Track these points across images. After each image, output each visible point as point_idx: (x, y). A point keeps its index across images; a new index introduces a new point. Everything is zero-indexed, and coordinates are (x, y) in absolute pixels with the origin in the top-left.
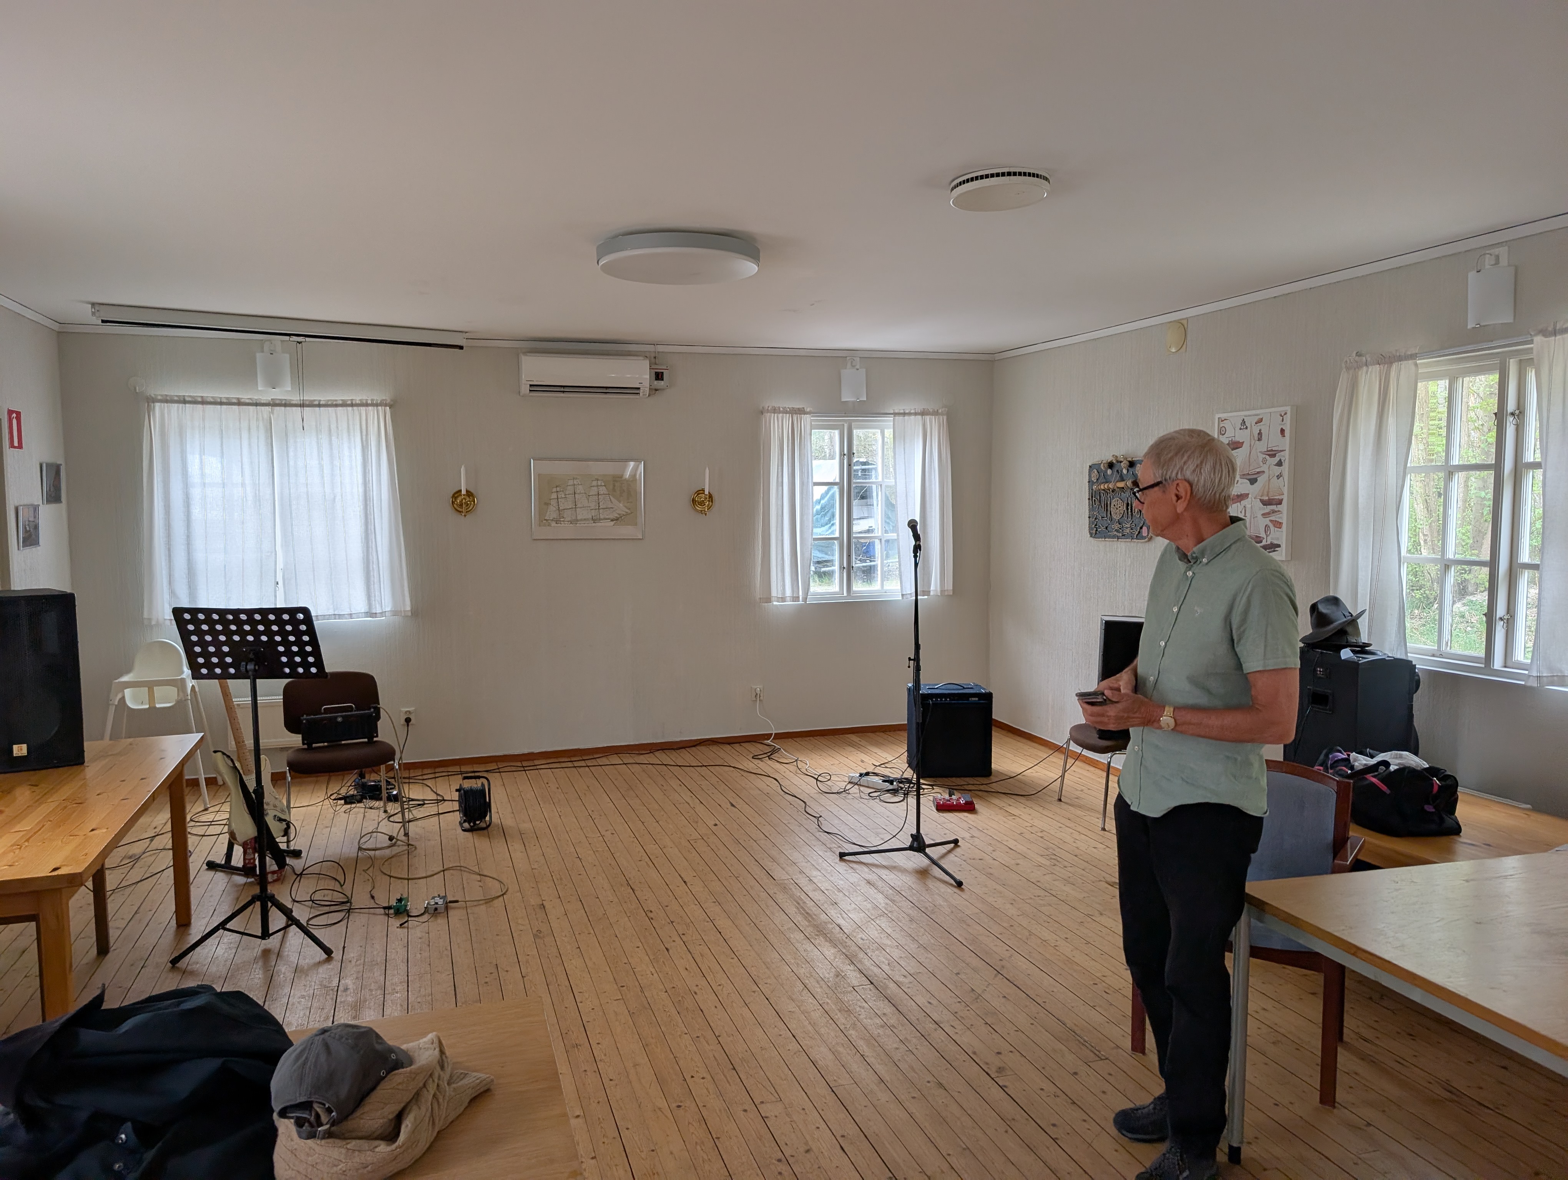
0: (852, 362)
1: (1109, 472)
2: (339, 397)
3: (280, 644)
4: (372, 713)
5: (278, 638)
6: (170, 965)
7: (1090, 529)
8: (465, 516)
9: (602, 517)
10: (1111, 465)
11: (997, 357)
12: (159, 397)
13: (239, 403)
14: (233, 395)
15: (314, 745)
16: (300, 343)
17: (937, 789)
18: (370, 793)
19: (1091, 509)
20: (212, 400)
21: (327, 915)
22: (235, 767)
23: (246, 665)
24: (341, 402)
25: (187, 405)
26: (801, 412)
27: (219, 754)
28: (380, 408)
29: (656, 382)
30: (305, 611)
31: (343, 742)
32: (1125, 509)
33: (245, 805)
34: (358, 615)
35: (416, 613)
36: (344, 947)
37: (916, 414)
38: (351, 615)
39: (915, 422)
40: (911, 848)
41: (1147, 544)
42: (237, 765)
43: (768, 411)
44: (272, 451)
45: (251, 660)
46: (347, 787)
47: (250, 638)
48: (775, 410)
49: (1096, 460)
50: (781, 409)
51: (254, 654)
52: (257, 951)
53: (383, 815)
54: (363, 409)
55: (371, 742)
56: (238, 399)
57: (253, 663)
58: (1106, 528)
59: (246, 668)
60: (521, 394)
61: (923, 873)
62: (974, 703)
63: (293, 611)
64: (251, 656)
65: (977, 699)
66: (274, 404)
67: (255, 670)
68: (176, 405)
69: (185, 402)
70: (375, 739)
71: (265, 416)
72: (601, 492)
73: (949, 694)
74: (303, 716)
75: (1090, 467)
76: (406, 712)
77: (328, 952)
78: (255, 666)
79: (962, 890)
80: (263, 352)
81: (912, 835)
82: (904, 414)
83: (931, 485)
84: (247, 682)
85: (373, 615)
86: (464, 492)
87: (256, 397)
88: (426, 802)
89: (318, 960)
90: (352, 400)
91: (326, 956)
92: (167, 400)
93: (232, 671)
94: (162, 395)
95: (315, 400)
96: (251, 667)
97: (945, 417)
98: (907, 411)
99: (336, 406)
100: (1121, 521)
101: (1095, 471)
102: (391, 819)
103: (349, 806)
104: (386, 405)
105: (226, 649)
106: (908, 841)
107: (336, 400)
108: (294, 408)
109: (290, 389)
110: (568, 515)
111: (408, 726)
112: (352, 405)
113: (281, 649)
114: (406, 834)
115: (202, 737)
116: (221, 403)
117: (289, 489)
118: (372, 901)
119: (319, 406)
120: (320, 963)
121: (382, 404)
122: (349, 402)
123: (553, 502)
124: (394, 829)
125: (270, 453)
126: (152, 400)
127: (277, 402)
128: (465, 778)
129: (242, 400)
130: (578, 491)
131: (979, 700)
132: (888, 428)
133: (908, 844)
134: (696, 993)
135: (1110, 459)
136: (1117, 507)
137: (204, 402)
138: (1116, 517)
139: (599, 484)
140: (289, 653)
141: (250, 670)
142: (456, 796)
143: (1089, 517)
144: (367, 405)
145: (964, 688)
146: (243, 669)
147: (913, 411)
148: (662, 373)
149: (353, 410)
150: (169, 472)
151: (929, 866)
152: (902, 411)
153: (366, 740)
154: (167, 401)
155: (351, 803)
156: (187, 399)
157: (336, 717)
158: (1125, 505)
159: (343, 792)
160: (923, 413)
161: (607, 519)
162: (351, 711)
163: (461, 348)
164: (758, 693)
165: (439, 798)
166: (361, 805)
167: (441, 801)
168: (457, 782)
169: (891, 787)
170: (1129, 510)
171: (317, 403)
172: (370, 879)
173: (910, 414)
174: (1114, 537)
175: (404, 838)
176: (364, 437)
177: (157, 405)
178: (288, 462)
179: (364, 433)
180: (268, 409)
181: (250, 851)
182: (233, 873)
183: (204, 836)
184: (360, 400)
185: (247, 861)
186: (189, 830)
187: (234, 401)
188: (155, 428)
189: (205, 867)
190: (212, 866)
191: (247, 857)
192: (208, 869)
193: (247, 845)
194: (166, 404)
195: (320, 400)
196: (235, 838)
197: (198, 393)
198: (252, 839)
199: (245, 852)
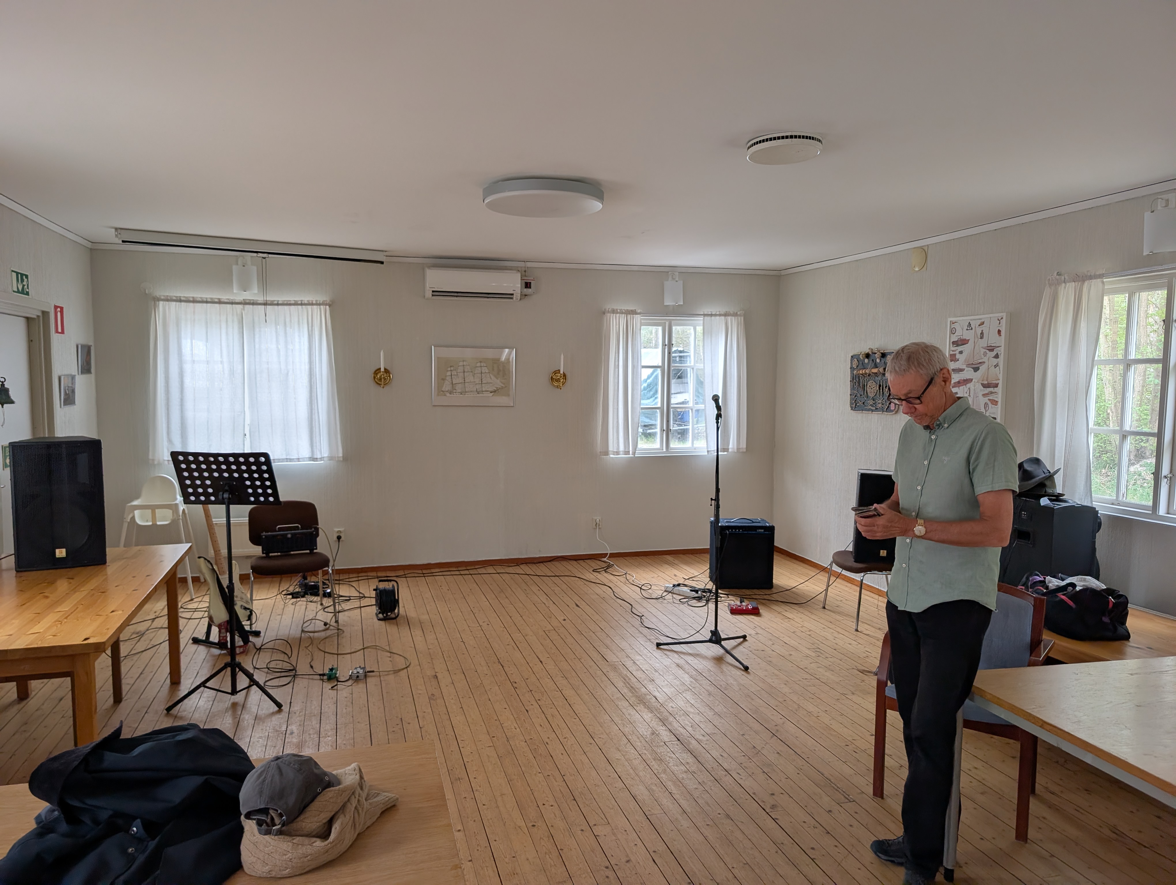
0: (672, 276)
1: (866, 361)
2: (292, 298)
3: (247, 479)
4: (313, 531)
5: (246, 475)
6: (165, 712)
7: (851, 404)
8: (383, 387)
9: (484, 389)
10: (868, 356)
11: (783, 273)
12: (162, 297)
13: (220, 302)
14: (216, 296)
15: (271, 554)
16: (264, 258)
17: (731, 597)
18: (311, 590)
19: (852, 388)
20: (200, 300)
21: (278, 679)
22: (213, 570)
23: (223, 494)
24: (293, 302)
25: (183, 303)
26: (634, 312)
27: (202, 559)
28: (322, 307)
29: (525, 290)
30: (266, 455)
31: (292, 553)
32: (878, 389)
33: (220, 597)
34: (304, 459)
35: (346, 458)
36: (291, 703)
37: (720, 315)
38: (298, 460)
39: (720, 321)
40: (710, 641)
41: (894, 416)
42: (215, 567)
43: (608, 312)
44: (243, 338)
45: (226, 491)
46: (294, 587)
47: (226, 475)
48: (614, 312)
49: (856, 352)
50: (619, 311)
52: (228, 704)
53: (320, 607)
54: (309, 307)
55: (312, 553)
56: (219, 299)
57: (228, 493)
58: (864, 403)
59: (223, 497)
60: (426, 298)
61: (719, 660)
62: (760, 534)
63: (257, 455)
64: (227, 488)
65: (763, 531)
66: (245, 303)
67: (229, 498)
68: (174, 303)
69: (180, 301)
70: (315, 551)
71: (239, 312)
72: (483, 371)
73: (741, 526)
74: (262, 533)
75: (852, 357)
76: (338, 532)
77: (279, 705)
78: (229, 495)
79: (748, 673)
80: (237, 264)
81: (711, 631)
82: (711, 315)
83: (730, 369)
84: (224, 507)
85: (315, 459)
86: (382, 370)
87: (232, 298)
88: (351, 598)
89: (271, 711)
90: (302, 301)
91: (278, 709)
92: (168, 299)
93: (213, 498)
94: (164, 296)
95: (274, 301)
96: (226, 495)
97: (742, 318)
98: (714, 313)
99: (290, 305)
100: (875, 398)
101: (856, 360)
102: (326, 610)
103: (295, 600)
104: (326, 305)
105: (208, 482)
106: (708, 636)
107: (290, 301)
108: (260, 306)
109: (256, 292)
110: (459, 388)
111: (339, 541)
112: (302, 304)
113: (248, 483)
114: (337, 622)
115: (190, 547)
116: (207, 302)
117: (255, 366)
118: (311, 669)
119: (278, 304)
120: (273, 714)
121: (324, 304)
122: (300, 302)
123: (448, 378)
124: (328, 617)
125: (241, 339)
126: (156, 299)
127: (247, 301)
128: (380, 581)
129: (222, 300)
130: (466, 370)
131: (764, 531)
132: (699, 326)
133: (708, 638)
134: (547, 743)
135: (867, 351)
136: (872, 388)
137: (194, 301)
138: (871, 395)
139: (482, 365)
140: (254, 487)
141: (226, 498)
142: (373, 594)
143: (851, 395)
144: (312, 304)
145: (753, 522)
146: (220, 497)
147: (718, 313)
148: (530, 283)
149: (302, 308)
150: (168, 352)
151: (724, 654)
152: (710, 313)
153: (308, 551)
155: (297, 598)
156: (182, 299)
157: (287, 534)
158: (878, 386)
159: (291, 589)
160: (726, 315)
161: (488, 391)
162: (298, 529)
163: (382, 263)
164: (598, 522)
165: (361, 595)
166: (304, 599)
167: (362, 597)
168: (374, 584)
169: (696, 595)
170: (881, 390)
171: (276, 302)
172: (310, 653)
173: (715, 315)
174: (869, 410)
175: (335, 624)
176: (310, 328)
177: (161, 303)
178: (255, 346)
179: (310, 325)
180: (241, 306)
181: (223, 631)
182: (210, 647)
183: (190, 619)
184: (308, 301)
185: (221, 638)
186: (180, 614)
187: (216, 300)
188: (159, 320)
189: (191, 641)
190: (196, 641)
191: (221, 635)
192: (193, 643)
193: (222, 626)
194: (167, 303)
195: (278, 301)
196: (213, 621)
197: (190, 294)
198: (225, 622)
199: (220, 632)
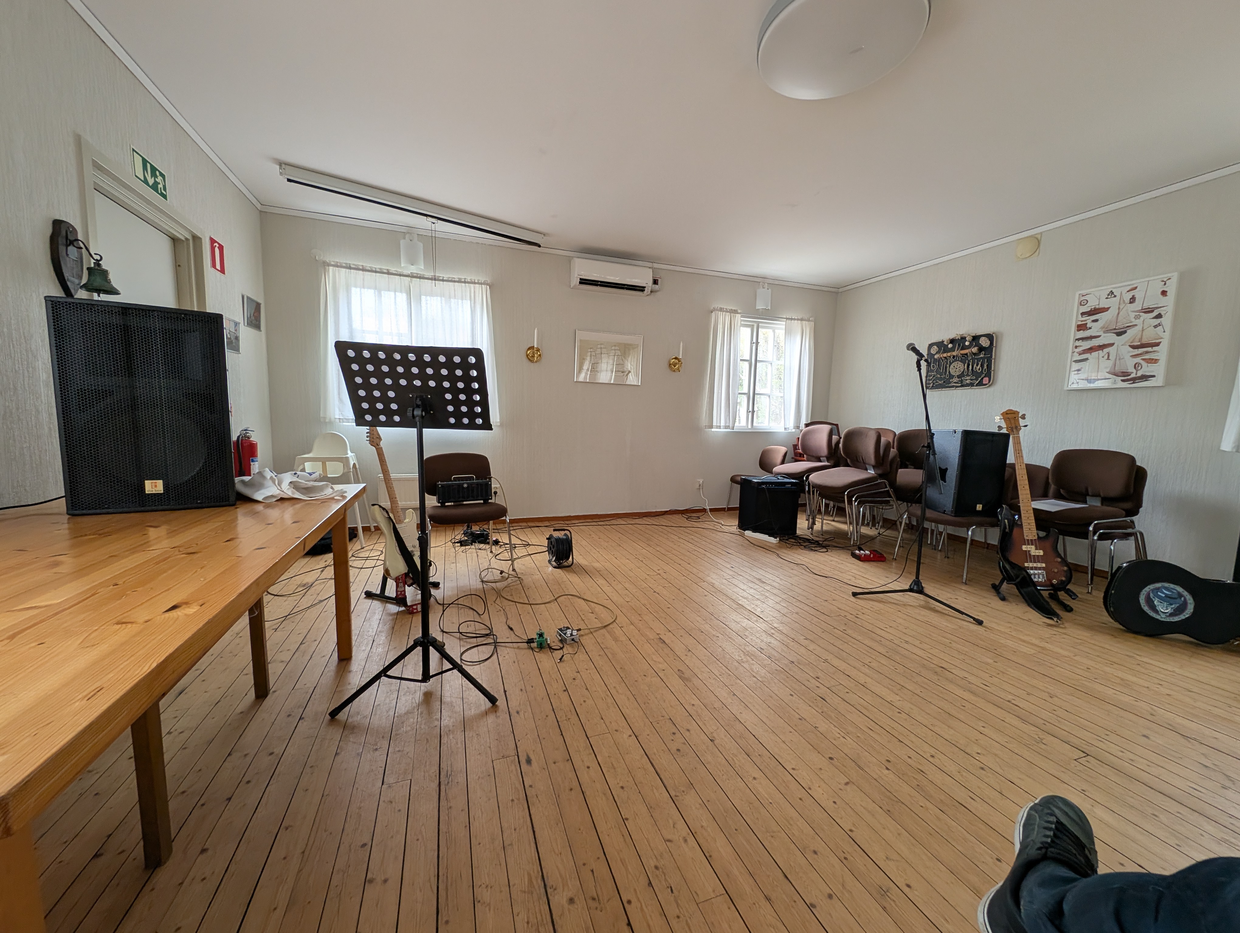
0: (763, 285)
2: (456, 276)
3: (447, 390)
4: (487, 482)
5: (446, 384)
6: (328, 717)
8: (535, 364)
11: (839, 289)
12: (333, 263)
13: (389, 273)
14: (385, 267)
15: (447, 504)
16: (434, 224)
18: (482, 538)
19: (930, 371)
20: (370, 269)
21: (476, 648)
22: (390, 518)
23: (413, 411)
24: (457, 280)
25: (352, 271)
26: (735, 312)
27: (377, 507)
28: (483, 286)
29: (653, 286)
31: (465, 503)
33: (397, 548)
36: (505, 691)
39: (797, 325)
41: (986, 389)
42: (391, 515)
43: (717, 310)
44: (411, 308)
45: (418, 406)
46: (460, 535)
47: (418, 383)
48: (720, 310)
50: (725, 309)
51: (420, 400)
52: (418, 697)
53: (490, 555)
54: (472, 285)
55: (486, 501)
56: (388, 270)
57: (421, 409)
59: (413, 414)
60: (572, 286)
63: (465, 353)
64: (419, 402)
66: (412, 276)
67: (422, 417)
68: (344, 269)
69: (350, 268)
70: (490, 501)
71: (406, 284)
72: (617, 354)
74: (438, 482)
76: (495, 488)
77: (493, 700)
78: (422, 412)
80: (405, 239)
83: (804, 363)
86: (535, 347)
87: (400, 270)
89: (483, 708)
90: (465, 279)
91: (491, 705)
93: (397, 418)
95: (441, 276)
96: (417, 412)
97: (812, 323)
98: (793, 318)
99: (455, 281)
100: (960, 376)
102: (497, 557)
103: (463, 548)
104: (487, 284)
105: (391, 394)
107: (455, 278)
108: (426, 280)
109: (423, 268)
112: (465, 282)
113: (448, 396)
114: (514, 570)
115: (364, 488)
116: (376, 272)
117: (422, 336)
119: (444, 280)
120: (486, 713)
121: (484, 284)
122: (463, 280)
123: (589, 358)
124: (506, 566)
125: (409, 310)
126: (326, 264)
127: (415, 275)
128: (554, 530)
129: (391, 271)
130: (603, 352)
136: (957, 368)
137: (364, 270)
138: (955, 374)
139: (617, 348)
140: (456, 402)
141: (417, 416)
142: (546, 543)
144: (475, 283)
146: (409, 414)
147: (796, 318)
148: (658, 280)
149: (465, 285)
150: (339, 316)
152: (790, 317)
153: (482, 501)
154: (337, 266)
155: (466, 545)
156: (352, 266)
157: (463, 484)
158: (966, 365)
159: (458, 538)
160: (801, 320)
161: (619, 371)
162: (473, 480)
163: (539, 246)
164: (701, 484)
165: (524, 543)
166: (473, 547)
167: (528, 545)
168: (547, 533)
170: (970, 368)
172: (502, 609)
175: (513, 573)
176: (473, 305)
177: (331, 268)
178: (421, 317)
179: (473, 302)
180: (408, 279)
181: (401, 585)
182: (387, 602)
183: (362, 568)
184: (471, 279)
185: (399, 593)
186: (350, 563)
187: (385, 271)
188: (329, 284)
189: (363, 595)
190: (369, 595)
191: (399, 589)
192: (365, 598)
193: (399, 579)
194: (337, 268)
195: (443, 277)
196: (389, 575)
197: (360, 263)
198: (403, 575)
199: (397, 586)
